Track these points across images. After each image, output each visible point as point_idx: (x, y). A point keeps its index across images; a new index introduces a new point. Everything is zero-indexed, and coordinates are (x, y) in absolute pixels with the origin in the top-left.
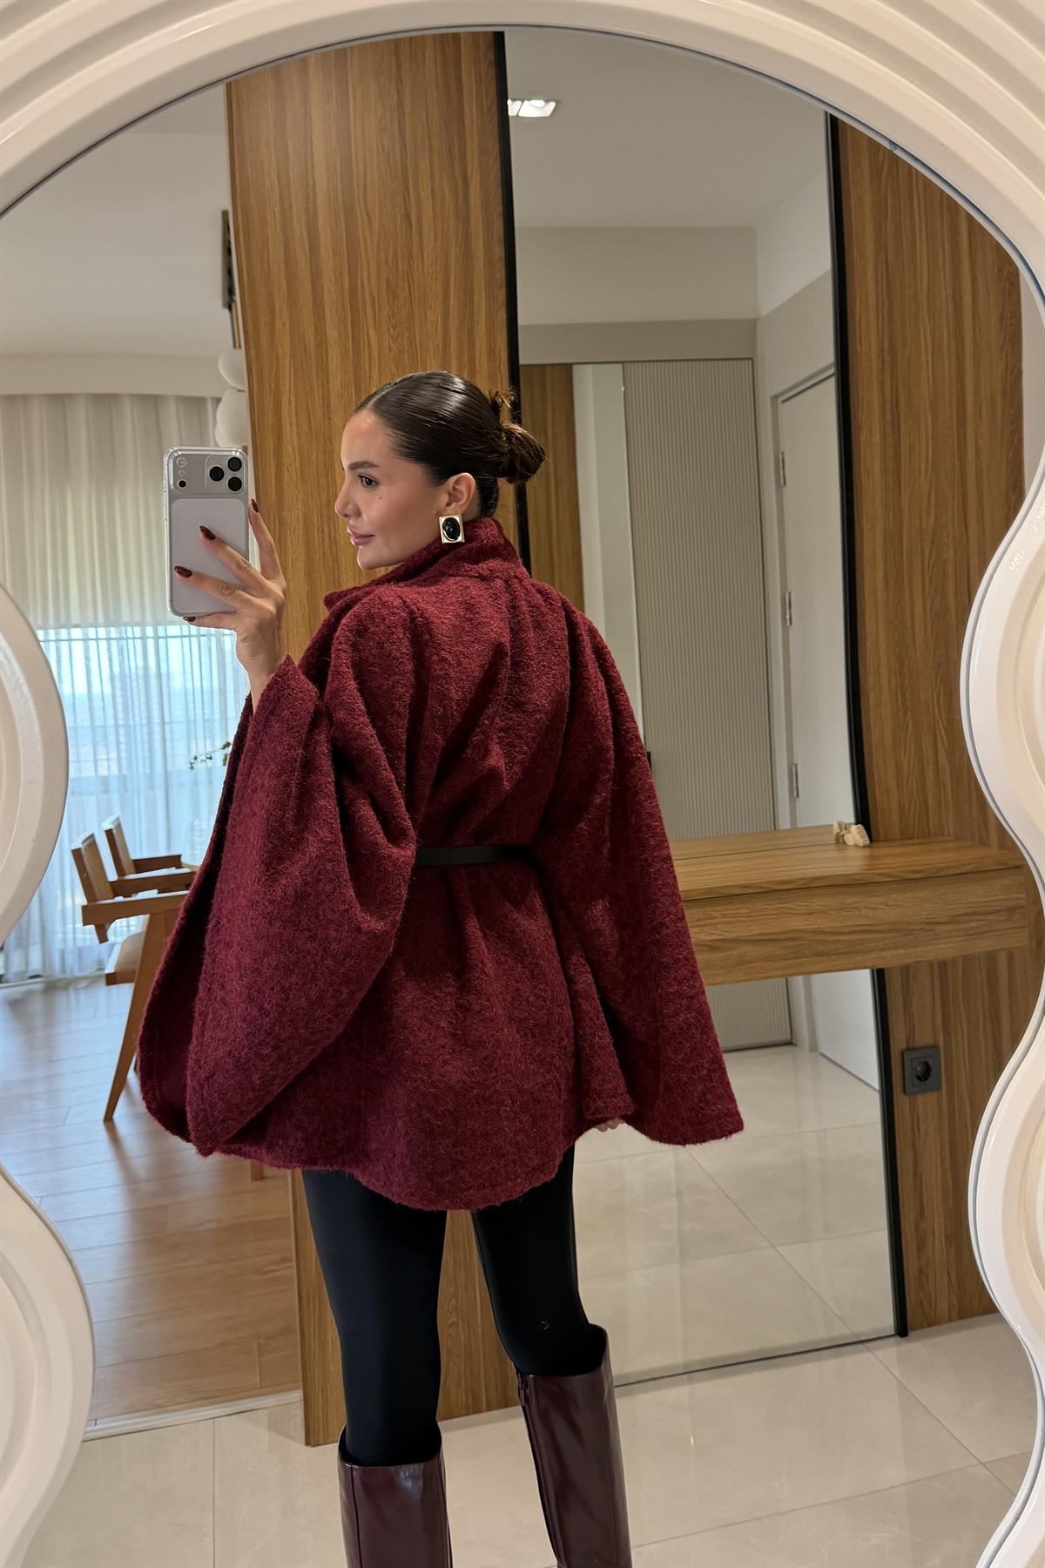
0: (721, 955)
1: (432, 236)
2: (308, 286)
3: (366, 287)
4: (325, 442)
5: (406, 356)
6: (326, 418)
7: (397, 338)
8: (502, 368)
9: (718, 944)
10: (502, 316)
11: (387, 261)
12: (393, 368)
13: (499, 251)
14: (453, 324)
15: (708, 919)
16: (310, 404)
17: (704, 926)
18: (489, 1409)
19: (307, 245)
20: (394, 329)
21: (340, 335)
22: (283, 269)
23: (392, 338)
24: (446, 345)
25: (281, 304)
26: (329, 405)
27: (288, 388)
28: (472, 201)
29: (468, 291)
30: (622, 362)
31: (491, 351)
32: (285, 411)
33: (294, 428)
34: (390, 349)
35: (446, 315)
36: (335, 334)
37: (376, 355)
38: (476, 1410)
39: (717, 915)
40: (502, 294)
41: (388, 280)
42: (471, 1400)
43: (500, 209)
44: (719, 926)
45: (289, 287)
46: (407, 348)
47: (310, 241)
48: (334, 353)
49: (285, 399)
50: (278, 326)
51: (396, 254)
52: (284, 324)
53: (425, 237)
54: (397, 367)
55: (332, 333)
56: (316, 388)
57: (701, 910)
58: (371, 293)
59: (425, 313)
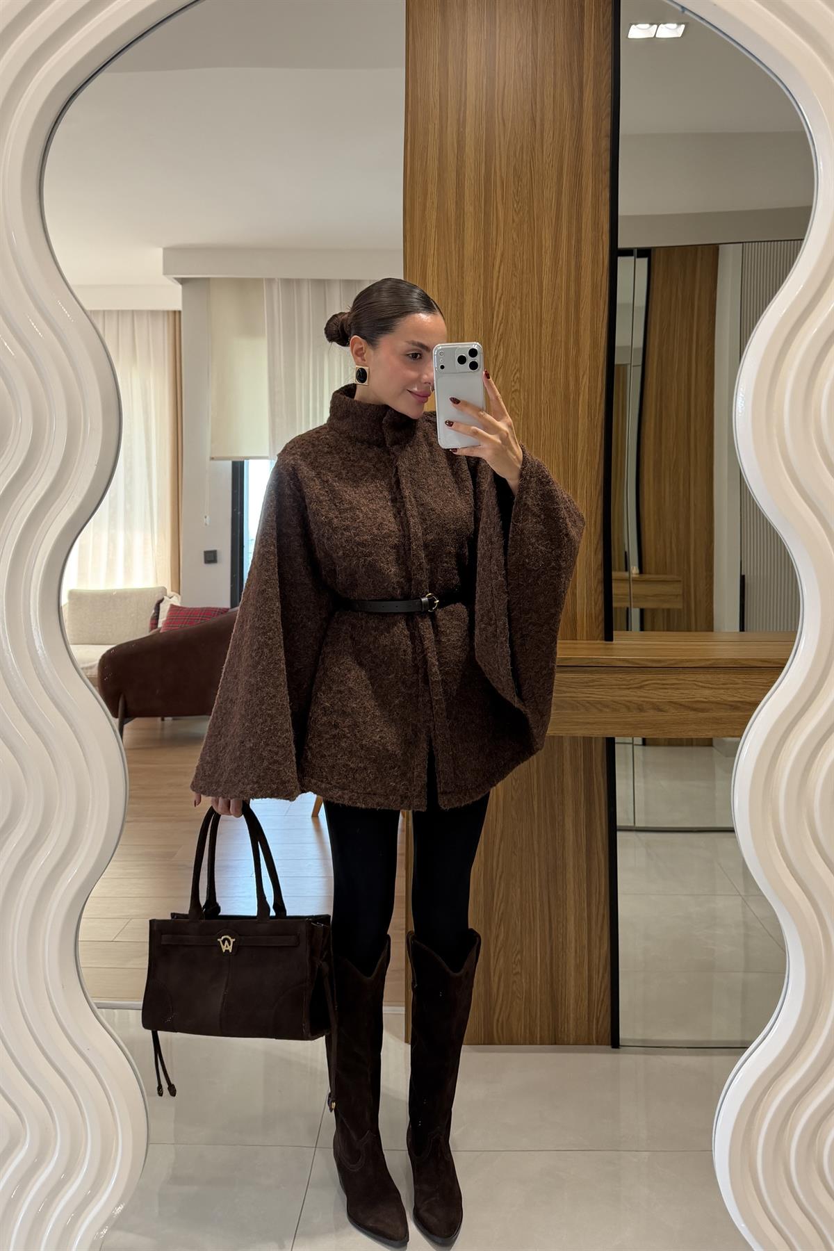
0: (741, 713)
1: (551, 133)
2: (454, 175)
3: (498, 171)
4: (458, 297)
5: (525, 226)
6: (460, 277)
7: (519, 211)
8: (604, 237)
9: (739, 705)
10: (606, 194)
11: (515, 153)
12: (515, 236)
13: (605, 144)
14: (565, 201)
15: (731, 684)
16: (448, 265)
17: (728, 689)
18: (542, 1044)
19: (455, 145)
20: (518, 203)
21: (475, 209)
22: (437, 162)
23: (515, 211)
24: (558, 218)
25: (432, 188)
26: (463, 266)
27: (432, 252)
28: (585, 104)
29: (578, 176)
30: (743, 243)
31: (596, 224)
32: (429, 272)
33: (435, 284)
34: (513, 221)
35: (559, 193)
36: (471, 209)
37: (502, 225)
38: (532, 1043)
39: (740, 681)
40: (606, 178)
41: (515, 169)
42: (528, 1035)
43: (609, 110)
44: (740, 691)
45: (439, 175)
46: (526, 219)
47: (458, 142)
48: (469, 224)
49: (430, 261)
50: (428, 204)
51: (522, 148)
52: (433, 203)
53: (545, 135)
54: (518, 236)
55: (469, 208)
56: (454, 253)
57: (727, 676)
58: (501, 176)
59: (543, 192)
